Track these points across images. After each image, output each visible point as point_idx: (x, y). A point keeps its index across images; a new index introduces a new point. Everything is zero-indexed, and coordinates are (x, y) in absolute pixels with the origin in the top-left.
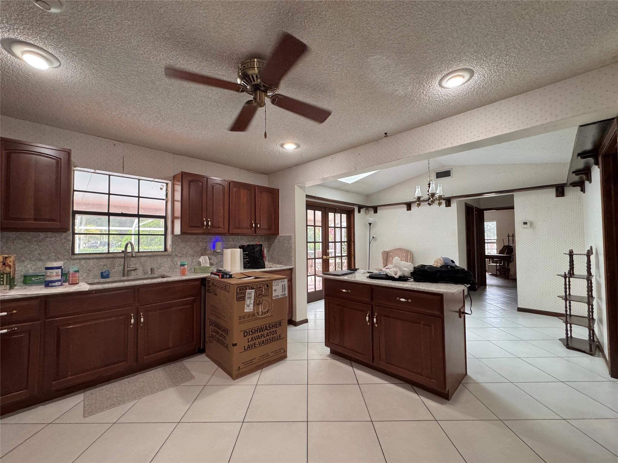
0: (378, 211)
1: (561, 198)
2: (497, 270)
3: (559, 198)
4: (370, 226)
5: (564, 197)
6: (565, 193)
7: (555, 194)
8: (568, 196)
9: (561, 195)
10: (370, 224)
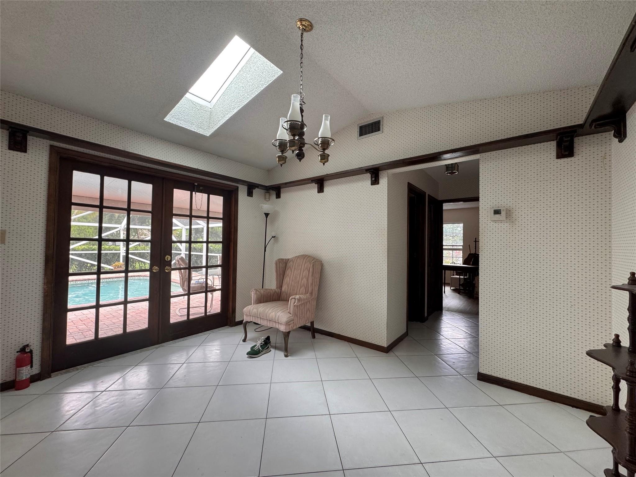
0: (282, 195)
1: (565, 159)
2: (460, 285)
3: (563, 160)
4: (267, 217)
5: (572, 159)
6: (576, 150)
7: (554, 153)
8: (580, 156)
9: (567, 153)
10: (267, 215)
